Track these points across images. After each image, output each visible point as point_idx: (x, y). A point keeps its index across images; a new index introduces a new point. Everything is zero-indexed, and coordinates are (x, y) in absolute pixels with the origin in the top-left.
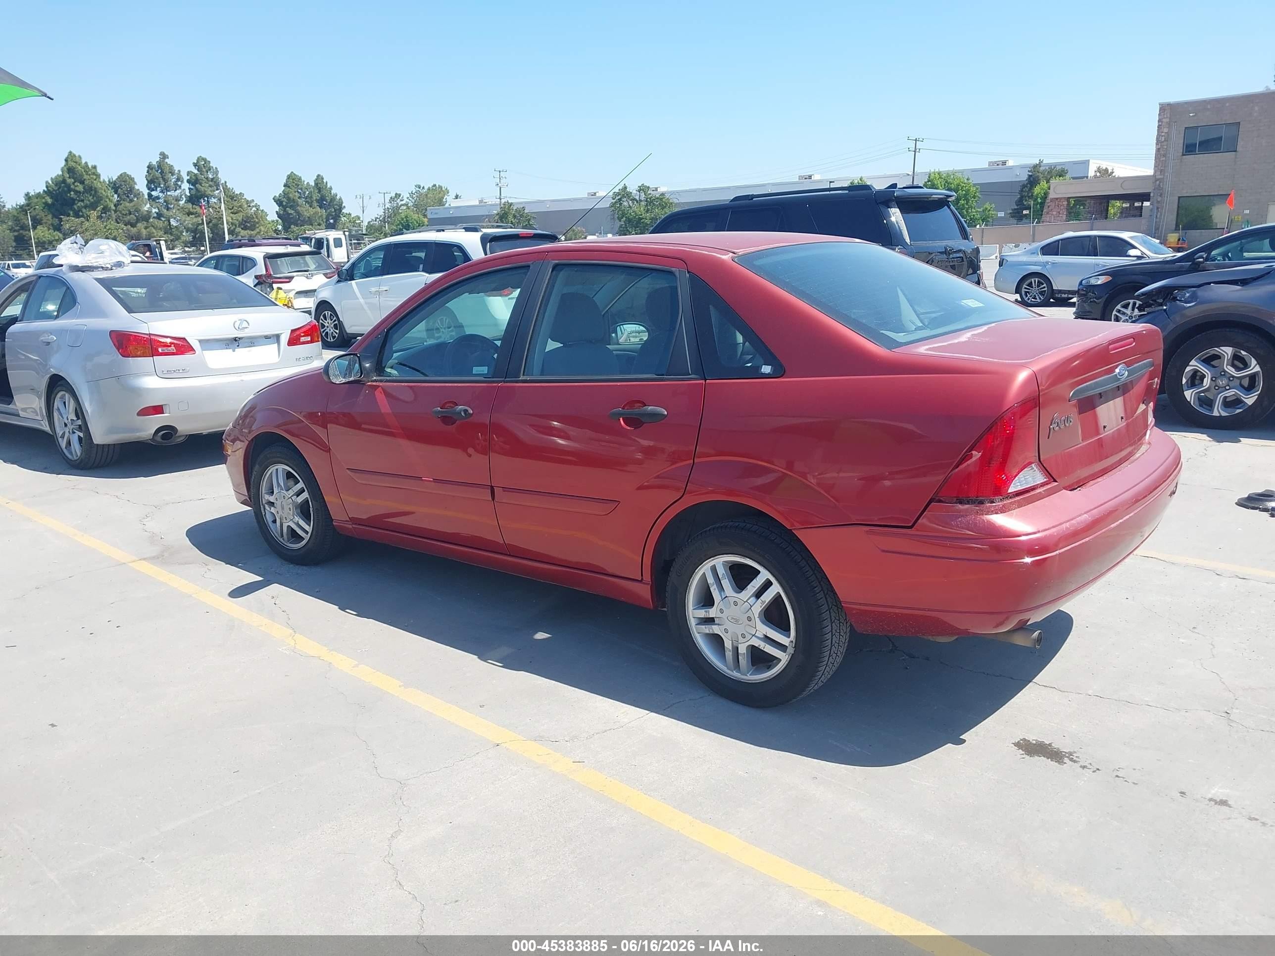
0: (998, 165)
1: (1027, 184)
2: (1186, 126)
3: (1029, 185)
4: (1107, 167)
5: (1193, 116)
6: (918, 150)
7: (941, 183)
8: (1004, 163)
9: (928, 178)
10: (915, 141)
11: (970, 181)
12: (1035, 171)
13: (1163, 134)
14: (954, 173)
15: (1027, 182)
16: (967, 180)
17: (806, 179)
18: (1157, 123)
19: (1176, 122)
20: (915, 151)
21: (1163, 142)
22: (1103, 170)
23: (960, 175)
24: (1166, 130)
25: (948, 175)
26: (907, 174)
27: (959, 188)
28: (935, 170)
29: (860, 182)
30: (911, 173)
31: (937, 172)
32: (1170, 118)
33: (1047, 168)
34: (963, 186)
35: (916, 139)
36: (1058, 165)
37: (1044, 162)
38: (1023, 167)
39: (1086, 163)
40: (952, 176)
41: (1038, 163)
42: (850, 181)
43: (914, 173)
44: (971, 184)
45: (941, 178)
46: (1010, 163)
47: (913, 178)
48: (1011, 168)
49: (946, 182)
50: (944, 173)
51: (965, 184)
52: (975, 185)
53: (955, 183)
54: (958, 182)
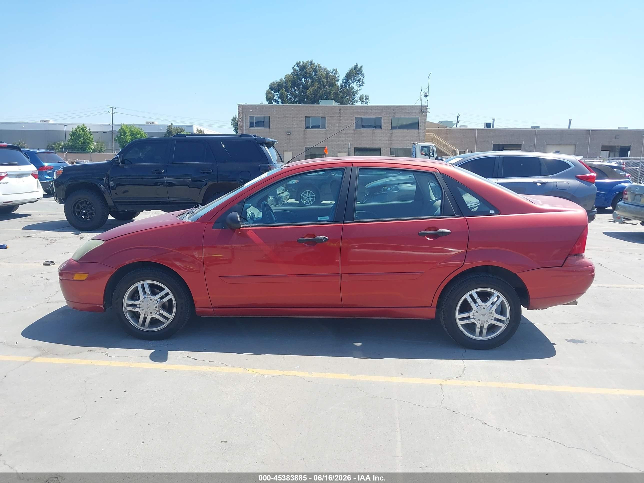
0: (150, 124)
1: (167, 134)
2: (250, 115)
3: (168, 135)
4: (201, 129)
5: (252, 111)
6: (114, 113)
7: (128, 130)
8: (153, 123)
9: (120, 127)
10: (112, 108)
11: (143, 131)
12: (170, 128)
13: (241, 118)
14: (134, 126)
15: (167, 133)
16: (141, 130)
17: (45, 122)
18: (238, 113)
19: (245, 113)
20: (112, 113)
21: (241, 121)
22: (199, 130)
23: (137, 127)
24: (241, 116)
25: (131, 127)
26: (109, 124)
27: (137, 134)
28: (124, 123)
29: (83, 126)
30: (111, 124)
31: (125, 125)
32: (243, 111)
33: (175, 127)
34: (139, 133)
35: (112, 107)
36: (180, 126)
37: (174, 124)
38: (163, 126)
39: (192, 126)
40: (133, 127)
41: (171, 124)
42: (77, 126)
43: (112, 124)
44: (143, 132)
45: (128, 128)
46: (156, 123)
47: (113, 126)
48: (157, 126)
49: (130, 130)
50: (129, 126)
51: (140, 131)
52: (145, 132)
53: (135, 131)
54: (136, 131)
